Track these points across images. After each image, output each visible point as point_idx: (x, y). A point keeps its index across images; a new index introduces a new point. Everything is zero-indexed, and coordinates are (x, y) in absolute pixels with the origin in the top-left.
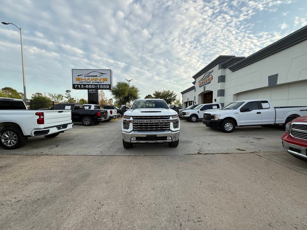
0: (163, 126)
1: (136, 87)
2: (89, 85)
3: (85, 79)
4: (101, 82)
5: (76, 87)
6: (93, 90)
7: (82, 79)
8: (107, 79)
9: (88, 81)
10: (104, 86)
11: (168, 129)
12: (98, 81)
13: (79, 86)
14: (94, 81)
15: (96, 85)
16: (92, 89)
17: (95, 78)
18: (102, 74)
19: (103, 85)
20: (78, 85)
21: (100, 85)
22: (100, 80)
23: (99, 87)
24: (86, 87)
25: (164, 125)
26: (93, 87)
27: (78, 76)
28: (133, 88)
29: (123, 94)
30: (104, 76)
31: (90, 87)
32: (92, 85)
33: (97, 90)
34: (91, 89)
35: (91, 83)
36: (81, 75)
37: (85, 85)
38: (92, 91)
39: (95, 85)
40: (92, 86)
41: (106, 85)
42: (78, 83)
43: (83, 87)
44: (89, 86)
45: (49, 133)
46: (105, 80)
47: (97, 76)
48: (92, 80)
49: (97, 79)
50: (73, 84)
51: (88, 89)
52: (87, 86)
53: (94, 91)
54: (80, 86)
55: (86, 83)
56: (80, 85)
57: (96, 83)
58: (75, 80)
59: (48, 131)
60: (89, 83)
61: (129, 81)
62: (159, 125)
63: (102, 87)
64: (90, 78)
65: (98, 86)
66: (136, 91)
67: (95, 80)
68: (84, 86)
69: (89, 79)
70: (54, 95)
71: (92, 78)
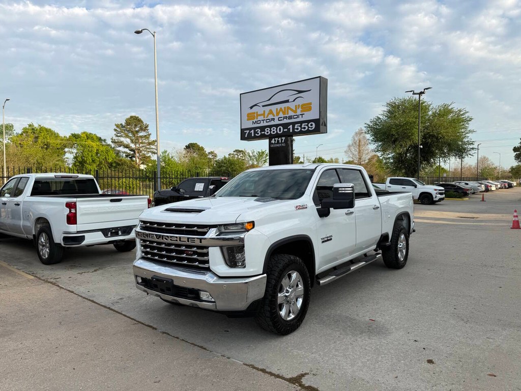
0: (192, 255)
1: (455, 107)
2: (270, 127)
3: (264, 114)
4: (298, 117)
5: (246, 136)
6: (280, 139)
7: (258, 115)
8: (311, 104)
9: (271, 117)
10: (303, 126)
11: (206, 266)
12: (291, 113)
13: (252, 131)
14: (282, 116)
15: (285, 126)
16: (277, 136)
17: (285, 108)
18: (300, 92)
19: (301, 123)
20: (250, 129)
21: (294, 124)
22: (295, 111)
23: (291, 131)
24: (266, 134)
25: (195, 253)
26: (280, 131)
27: (251, 108)
28: (445, 111)
29: (406, 136)
30: (306, 98)
31: (274, 131)
32: (277, 126)
33: (289, 138)
34: (275, 137)
35: (277, 122)
36: (256, 105)
37: (263, 129)
38: (278, 141)
39: (283, 125)
40: (276, 130)
41: (308, 122)
42: (249, 124)
43: (260, 134)
44: (271, 131)
45: (84, 243)
46: (307, 107)
47: (287, 101)
48: (278, 114)
49: (289, 108)
50: (241, 129)
51: (270, 137)
52: (267, 132)
53: (282, 140)
54: (255, 133)
55: (265, 124)
56: (255, 129)
57: (286, 121)
58: (245, 118)
59: (83, 238)
60: (272, 123)
61: (421, 93)
62: (182, 252)
63: (300, 128)
64: (274, 108)
65: (291, 127)
66: (459, 121)
67: (284, 113)
68: (261, 132)
69: (271, 112)
70: (251, 155)
71: (277, 109)
